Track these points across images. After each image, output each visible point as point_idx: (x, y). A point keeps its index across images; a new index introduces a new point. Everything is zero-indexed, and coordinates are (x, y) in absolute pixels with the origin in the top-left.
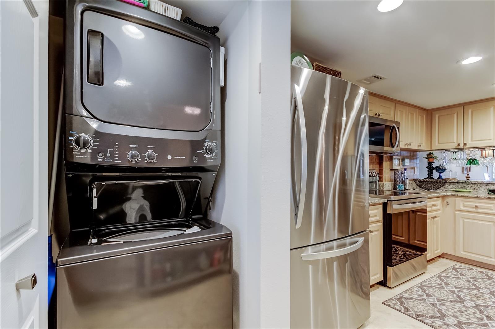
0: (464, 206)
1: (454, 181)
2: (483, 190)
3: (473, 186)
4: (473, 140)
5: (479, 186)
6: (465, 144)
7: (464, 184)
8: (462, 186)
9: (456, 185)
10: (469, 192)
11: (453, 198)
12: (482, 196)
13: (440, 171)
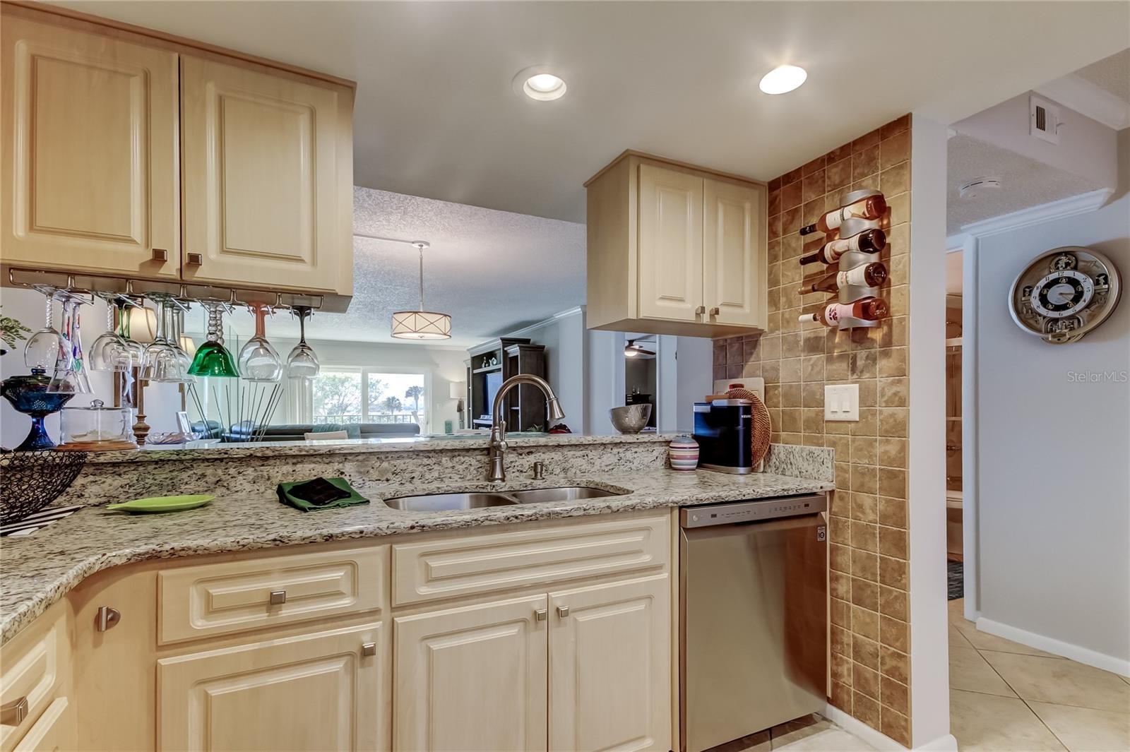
0: (211, 609)
1: (117, 456)
2: (248, 487)
3: (209, 471)
4: (231, 244)
5: (232, 471)
6: (194, 260)
7: (168, 467)
8: (159, 478)
9: (131, 476)
10: (203, 506)
11: (144, 577)
12: (299, 534)
13: (38, 405)
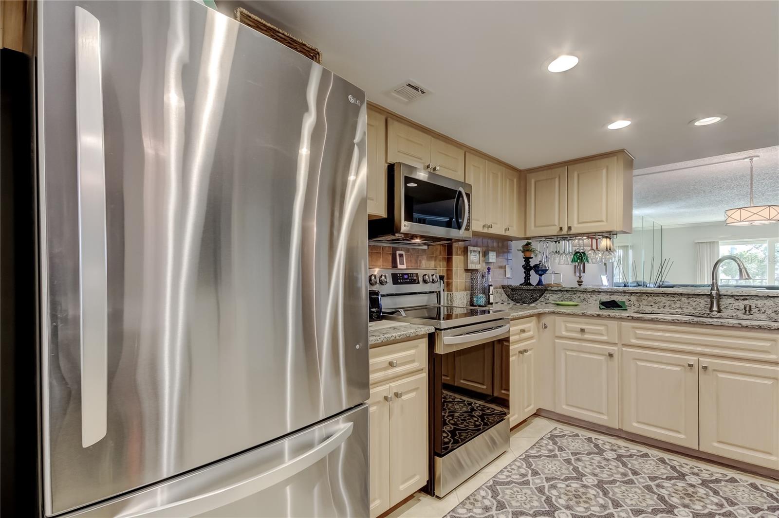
0: (567, 330)
1: (556, 288)
2: (594, 302)
3: (582, 295)
4: (580, 221)
5: (589, 296)
6: (570, 228)
7: (570, 293)
8: (567, 296)
9: (560, 295)
10: (576, 305)
11: (552, 317)
12: (589, 312)
13: (540, 272)
